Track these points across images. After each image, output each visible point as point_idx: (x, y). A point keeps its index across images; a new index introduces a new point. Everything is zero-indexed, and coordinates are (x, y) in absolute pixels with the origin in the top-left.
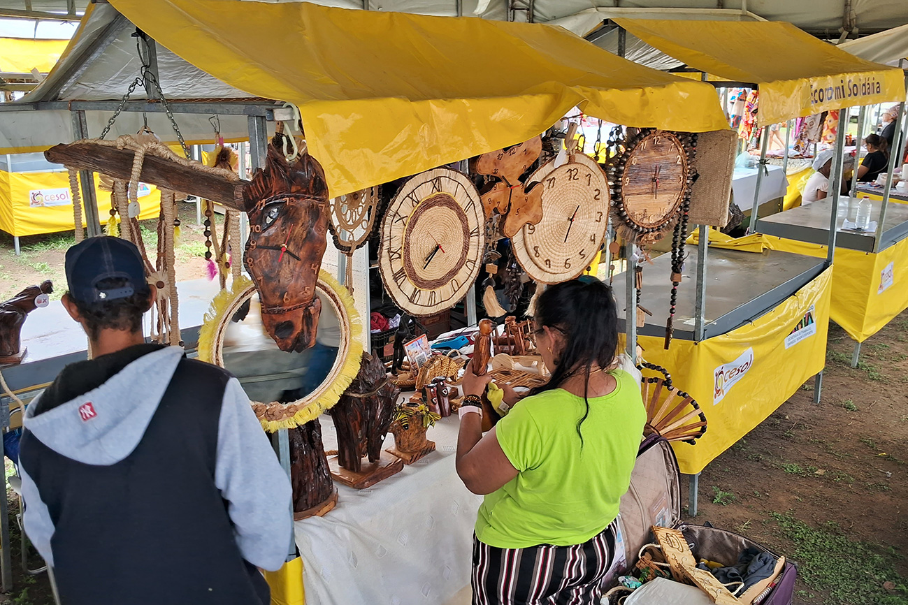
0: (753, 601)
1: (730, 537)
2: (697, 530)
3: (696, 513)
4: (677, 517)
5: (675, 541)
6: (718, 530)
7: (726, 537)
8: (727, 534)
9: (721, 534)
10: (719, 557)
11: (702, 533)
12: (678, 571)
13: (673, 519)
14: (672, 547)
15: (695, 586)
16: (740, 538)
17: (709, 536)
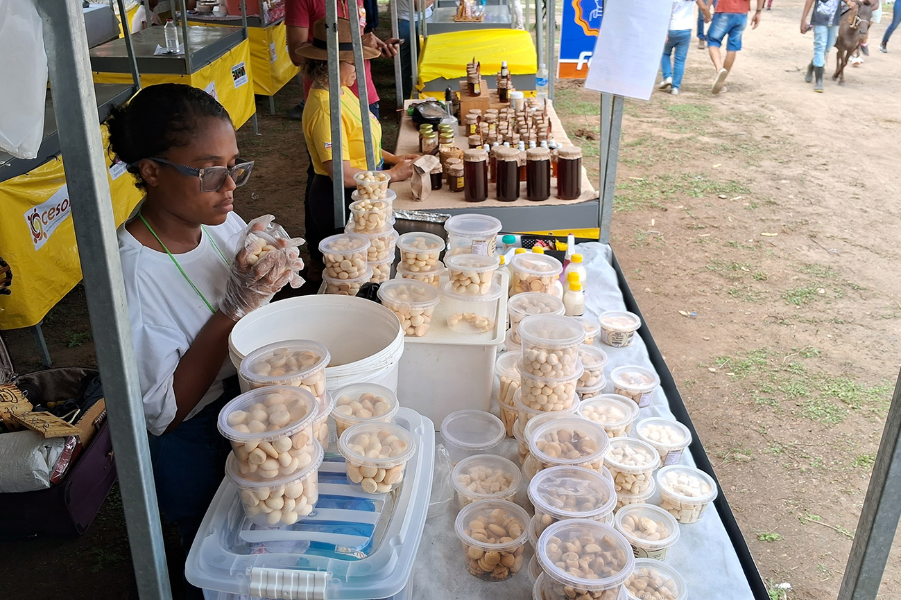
0: (94, 422)
1: (68, 372)
2: (34, 376)
3: (50, 362)
4: (11, 371)
5: (7, 394)
6: (55, 370)
7: (65, 373)
8: (65, 370)
9: (59, 372)
10: (65, 394)
11: (40, 378)
12: (13, 422)
13: (7, 375)
14: (4, 401)
15: (27, 429)
16: (77, 369)
17: (48, 379)
